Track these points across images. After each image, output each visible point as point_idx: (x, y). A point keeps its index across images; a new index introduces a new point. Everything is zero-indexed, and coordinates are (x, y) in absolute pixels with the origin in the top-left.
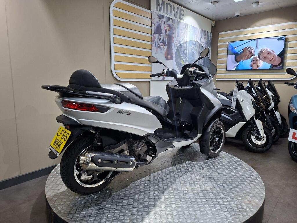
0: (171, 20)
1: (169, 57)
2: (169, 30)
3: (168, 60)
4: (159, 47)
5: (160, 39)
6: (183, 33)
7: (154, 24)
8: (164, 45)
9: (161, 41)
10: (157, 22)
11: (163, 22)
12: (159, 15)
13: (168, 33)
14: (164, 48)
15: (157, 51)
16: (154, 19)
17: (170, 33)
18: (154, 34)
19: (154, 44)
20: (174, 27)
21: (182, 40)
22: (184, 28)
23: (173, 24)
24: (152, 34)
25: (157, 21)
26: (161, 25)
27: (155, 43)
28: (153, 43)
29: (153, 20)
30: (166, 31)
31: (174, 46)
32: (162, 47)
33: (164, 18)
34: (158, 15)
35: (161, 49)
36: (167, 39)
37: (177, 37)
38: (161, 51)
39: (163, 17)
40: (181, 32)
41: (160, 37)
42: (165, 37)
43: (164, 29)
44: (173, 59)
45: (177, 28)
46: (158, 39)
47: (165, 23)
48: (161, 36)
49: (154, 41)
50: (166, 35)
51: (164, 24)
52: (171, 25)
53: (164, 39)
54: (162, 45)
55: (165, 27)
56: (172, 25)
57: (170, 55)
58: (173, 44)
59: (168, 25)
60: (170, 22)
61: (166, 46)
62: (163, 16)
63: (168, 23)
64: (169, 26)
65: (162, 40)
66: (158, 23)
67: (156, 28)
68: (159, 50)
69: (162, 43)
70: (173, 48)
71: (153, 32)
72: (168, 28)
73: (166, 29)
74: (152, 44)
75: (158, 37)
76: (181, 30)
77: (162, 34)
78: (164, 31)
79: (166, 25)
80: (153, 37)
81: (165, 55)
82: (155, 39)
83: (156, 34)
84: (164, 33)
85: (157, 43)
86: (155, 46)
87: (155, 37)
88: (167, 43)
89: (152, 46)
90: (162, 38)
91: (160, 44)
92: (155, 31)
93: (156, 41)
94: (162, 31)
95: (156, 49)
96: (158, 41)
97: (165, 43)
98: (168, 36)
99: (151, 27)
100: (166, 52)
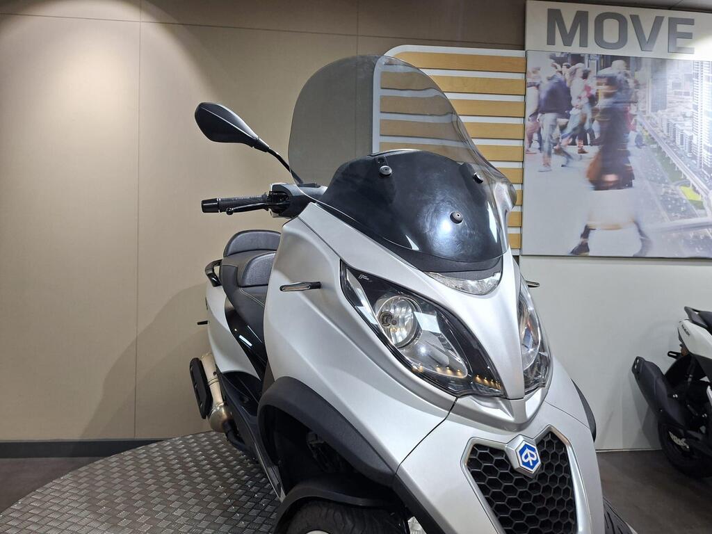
0: (616, 63)
1: (611, 178)
2: (607, 96)
3: (607, 189)
4: (560, 152)
5: (563, 128)
6: (687, 94)
7: (538, 87)
8: (585, 143)
9: (568, 130)
10: (549, 79)
11: (579, 73)
12: (557, 56)
13: (602, 103)
14: (582, 152)
15: (547, 164)
16: (534, 72)
17: (616, 103)
18: (535, 114)
19: (536, 145)
20: (636, 82)
21: (685, 116)
22: (692, 77)
23: (628, 72)
24: (527, 116)
25: (551, 76)
26: (568, 84)
27: (540, 141)
28: (531, 142)
29: (533, 75)
30: (593, 100)
31: (639, 139)
32: (573, 150)
33: (583, 62)
34: (553, 57)
35: (569, 156)
36: (601, 123)
37: (655, 109)
38: (568, 162)
39: (578, 58)
40: (676, 93)
41: (562, 121)
42: (589, 116)
43: (584, 94)
44: (630, 185)
45: (655, 81)
46: (553, 127)
47: (590, 76)
48: (568, 116)
49: (535, 136)
50: (595, 111)
51: (585, 76)
52: (619, 77)
53: (582, 124)
54: (573, 144)
55: (587, 88)
56: (626, 75)
57: (616, 173)
58: (632, 136)
59: (604, 81)
60: (616, 69)
61: (591, 145)
62: (579, 55)
63: (606, 72)
64: (611, 81)
65: (574, 129)
66: (555, 81)
67: (543, 96)
68: (557, 160)
69: (574, 137)
70: (629, 149)
71: (530, 110)
72: (604, 89)
73: (593, 92)
74: (526, 147)
75: (556, 120)
76: (677, 85)
77: (573, 112)
78: (586, 100)
79: (592, 82)
80: (529, 124)
81: (589, 174)
82: (537, 129)
83: (546, 114)
84: (582, 106)
85: (547, 140)
86: (540, 149)
87: (541, 122)
88: (597, 136)
89: (528, 151)
90: (572, 124)
91: (564, 142)
92: (539, 106)
93: (544, 133)
94: (574, 102)
95: (544, 157)
96: (553, 132)
97: (588, 135)
98: (606, 111)
99: (525, 95)
100: (593, 165)
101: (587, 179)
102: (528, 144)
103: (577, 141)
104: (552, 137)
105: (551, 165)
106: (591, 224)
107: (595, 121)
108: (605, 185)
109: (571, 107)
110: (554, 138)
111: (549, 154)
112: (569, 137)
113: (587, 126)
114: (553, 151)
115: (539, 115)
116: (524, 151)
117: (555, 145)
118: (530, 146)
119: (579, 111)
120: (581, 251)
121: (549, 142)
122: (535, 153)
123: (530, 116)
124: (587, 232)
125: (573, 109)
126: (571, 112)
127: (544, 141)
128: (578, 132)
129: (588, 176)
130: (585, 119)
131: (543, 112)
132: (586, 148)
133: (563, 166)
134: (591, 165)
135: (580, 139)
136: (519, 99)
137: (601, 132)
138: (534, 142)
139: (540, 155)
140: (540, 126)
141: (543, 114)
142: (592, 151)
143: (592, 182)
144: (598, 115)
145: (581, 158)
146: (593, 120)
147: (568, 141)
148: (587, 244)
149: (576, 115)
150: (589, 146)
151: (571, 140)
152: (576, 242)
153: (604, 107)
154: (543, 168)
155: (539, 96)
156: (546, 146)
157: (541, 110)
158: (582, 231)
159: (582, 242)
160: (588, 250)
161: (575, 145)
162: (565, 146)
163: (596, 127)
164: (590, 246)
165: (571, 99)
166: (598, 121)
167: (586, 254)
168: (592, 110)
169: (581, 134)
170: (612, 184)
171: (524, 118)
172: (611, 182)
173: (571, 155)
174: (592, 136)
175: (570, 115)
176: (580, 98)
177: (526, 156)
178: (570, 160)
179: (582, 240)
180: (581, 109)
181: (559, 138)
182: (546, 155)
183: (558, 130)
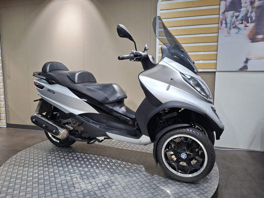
1: (260, 37)
4: (235, 27)
5: (237, 17)
7: (225, 1)
8: (248, 22)
9: (239, 18)
14: (246, 26)
15: (229, 33)
18: (224, 12)
19: (224, 25)
27: (226, 23)
28: (222, 24)
30: (252, 3)
32: (241, 26)
35: (239, 29)
36: (256, 12)
38: (239, 31)
41: (237, 14)
42: (250, 10)
43: (248, 1)
46: (232, 17)
48: (240, 12)
49: (224, 22)
50: (253, 8)
53: (246, 14)
54: (242, 23)
57: (262, 34)
61: (251, 23)
65: (243, 17)
67: (228, 4)
68: (234, 31)
75: (233, 14)
77: (242, 9)
78: (249, 3)
80: (221, 17)
81: (249, 36)
82: (225, 19)
83: (229, 12)
84: (246, 6)
85: (229, 23)
86: (226, 27)
87: (226, 16)
88: (254, 19)
89: (220, 28)
90: (242, 14)
91: (237, 23)
92: (226, 9)
93: (228, 20)
94: (243, 5)
95: (227, 30)
96: (232, 19)
97: (249, 19)
98: (258, 7)
99: (220, 5)
100: (251, 32)
101: (248, 38)
102: (221, 25)
103: (244, 22)
104: (231, 21)
105: (231, 33)
106: (249, 57)
107: (253, 12)
108: (257, 40)
109: (241, 7)
110: (232, 22)
111: (230, 29)
112: (240, 20)
113: (249, 15)
114: (232, 27)
115: (226, 12)
116: (219, 28)
117: (233, 24)
118: (221, 26)
119: (245, 9)
120: (244, 69)
121: (230, 23)
122: (224, 29)
123: (222, 13)
124: (247, 61)
125: (242, 8)
126: (241, 10)
127: (228, 24)
128: (244, 17)
129: (248, 37)
130: (248, 12)
131: (228, 11)
132: (248, 25)
133: (236, 33)
134: (250, 32)
135: (245, 21)
136: (217, 7)
137: (256, 17)
138: (223, 24)
139: (226, 29)
140: (226, 17)
141: (228, 12)
142: (251, 26)
143: (250, 39)
144: (255, 9)
145: (245, 29)
146: (252, 12)
147: (239, 22)
148: (247, 66)
149: (243, 11)
150: (250, 23)
151: (241, 22)
152: (242, 65)
153: (258, 5)
154: (227, 35)
155: (226, 4)
156: (229, 25)
157: (227, 10)
158: (245, 60)
159: (244, 65)
160: (247, 68)
161: (243, 23)
162: (238, 24)
163: (253, 15)
164: (248, 67)
165: (241, 4)
166: (254, 12)
167: (246, 70)
168: (252, 7)
169: (246, 19)
170: (260, 39)
171: (219, 14)
172: (260, 38)
173: (241, 28)
174: (251, 19)
175: (241, 11)
176: (246, 3)
177: (219, 30)
178: (240, 30)
179: (244, 64)
180: (246, 7)
181: (235, 22)
182: (229, 29)
183: (234, 18)
